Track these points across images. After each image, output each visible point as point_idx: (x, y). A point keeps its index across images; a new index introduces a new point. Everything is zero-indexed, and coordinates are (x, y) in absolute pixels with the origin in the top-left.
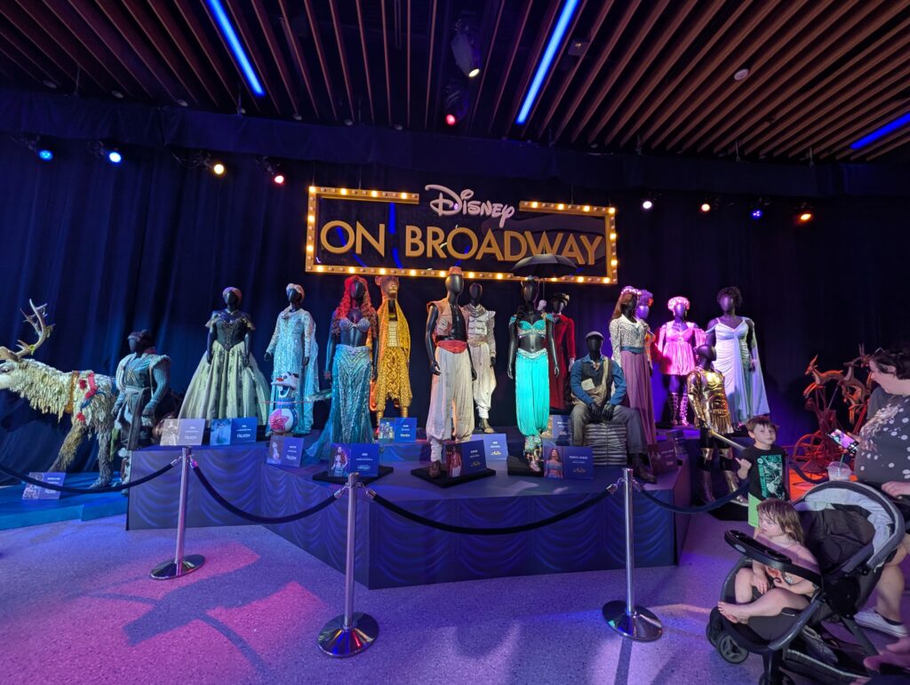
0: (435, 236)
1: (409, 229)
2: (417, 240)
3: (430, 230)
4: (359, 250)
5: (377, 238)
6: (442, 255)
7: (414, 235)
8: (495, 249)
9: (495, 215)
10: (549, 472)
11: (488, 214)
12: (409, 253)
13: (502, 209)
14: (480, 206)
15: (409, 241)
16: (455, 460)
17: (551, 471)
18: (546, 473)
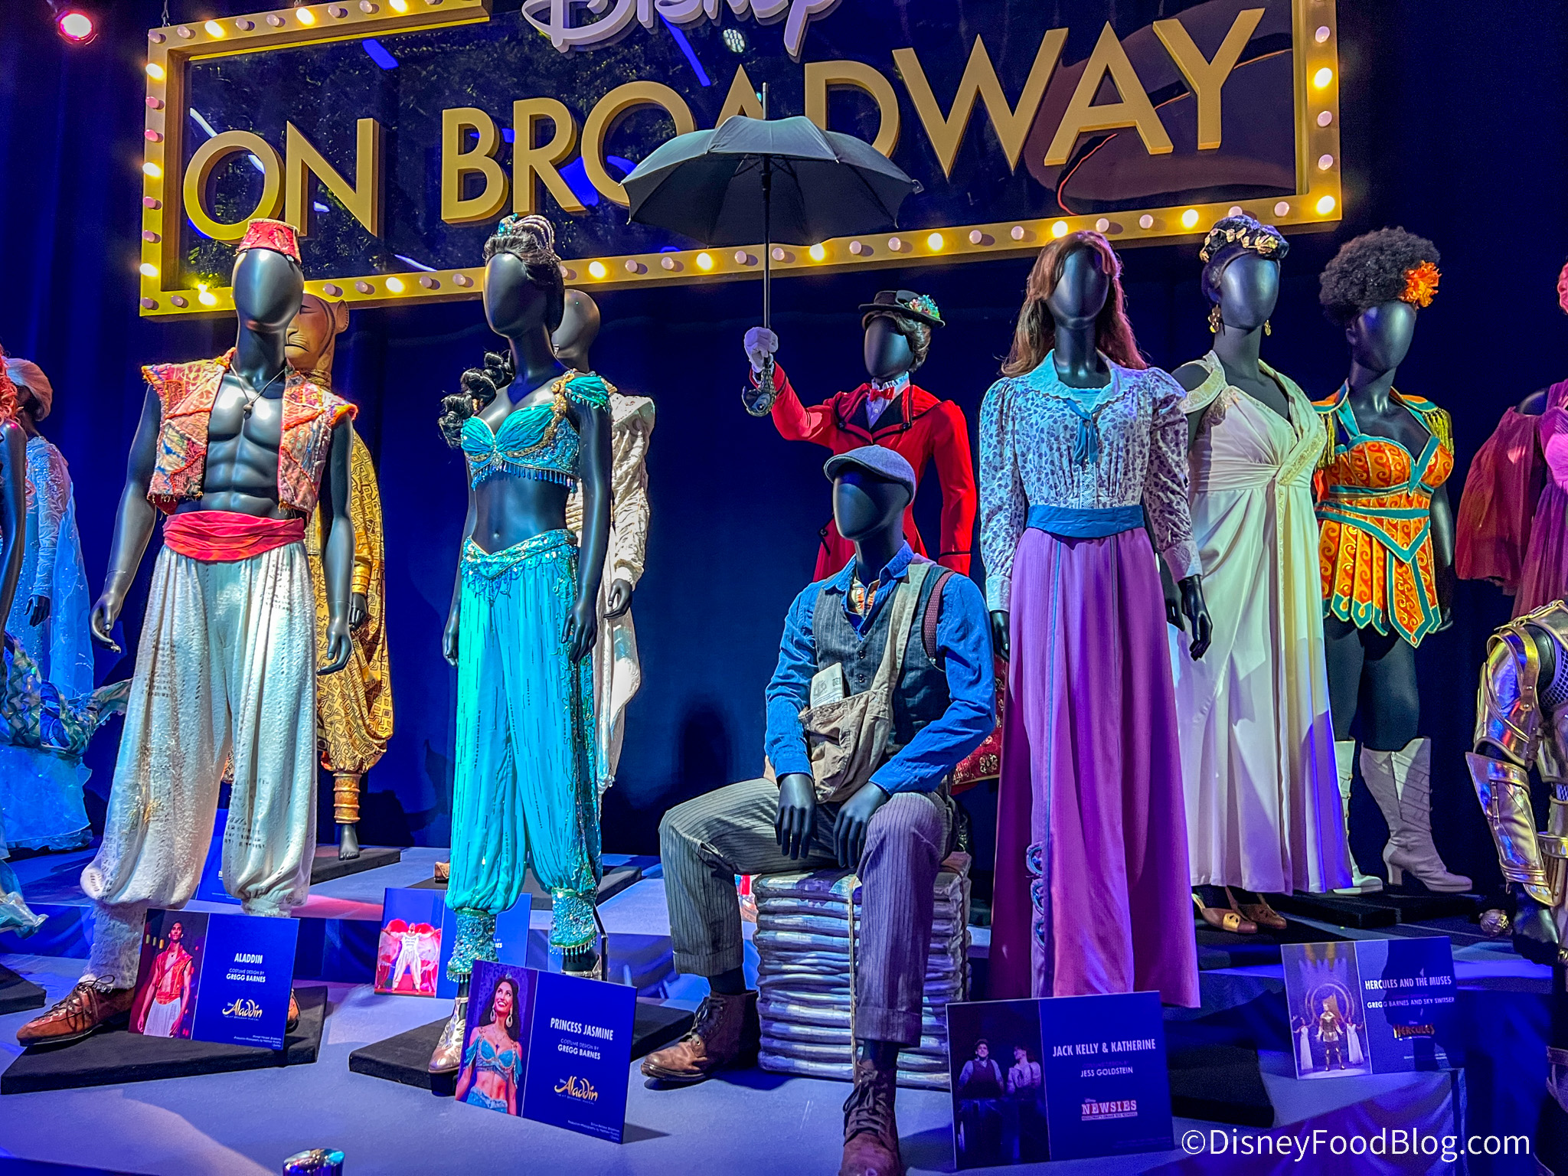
0: (543, 132)
2: (480, 160)
3: (524, 111)
5: (346, 169)
6: (568, 200)
7: (469, 138)
9: (760, 10)
10: (473, 1080)
11: (736, 6)
12: (455, 210)
15: (453, 163)
16: (169, 974)
17: (483, 1075)
18: (464, 1081)
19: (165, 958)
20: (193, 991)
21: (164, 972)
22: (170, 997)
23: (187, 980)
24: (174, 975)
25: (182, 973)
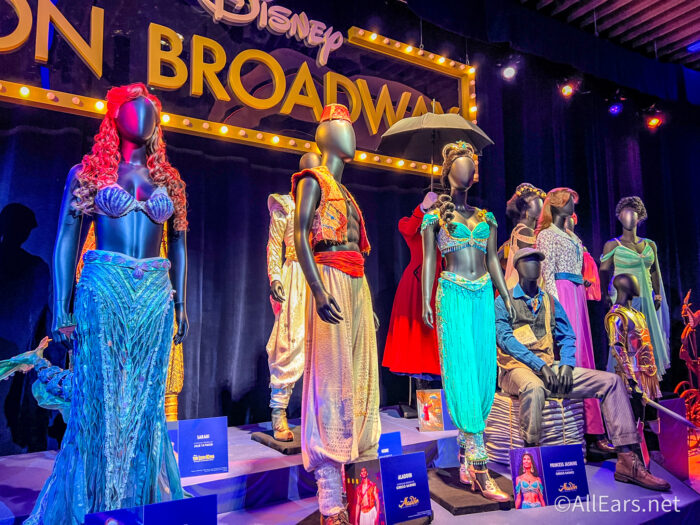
1: (156, 31)
2: (173, 57)
4: (41, 53)
7: (166, 44)
8: (311, 100)
9: (312, 41)
10: (522, 498)
11: (302, 35)
12: (156, 79)
13: (324, 31)
14: (290, 18)
16: (366, 496)
17: (526, 495)
18: (518, 501)
19: (361, 488)
20: (381, 501)
21: (362, 496)
22: (369, 508)
23: (376, 496)
24: (369, 496)
25: (372, 494)
